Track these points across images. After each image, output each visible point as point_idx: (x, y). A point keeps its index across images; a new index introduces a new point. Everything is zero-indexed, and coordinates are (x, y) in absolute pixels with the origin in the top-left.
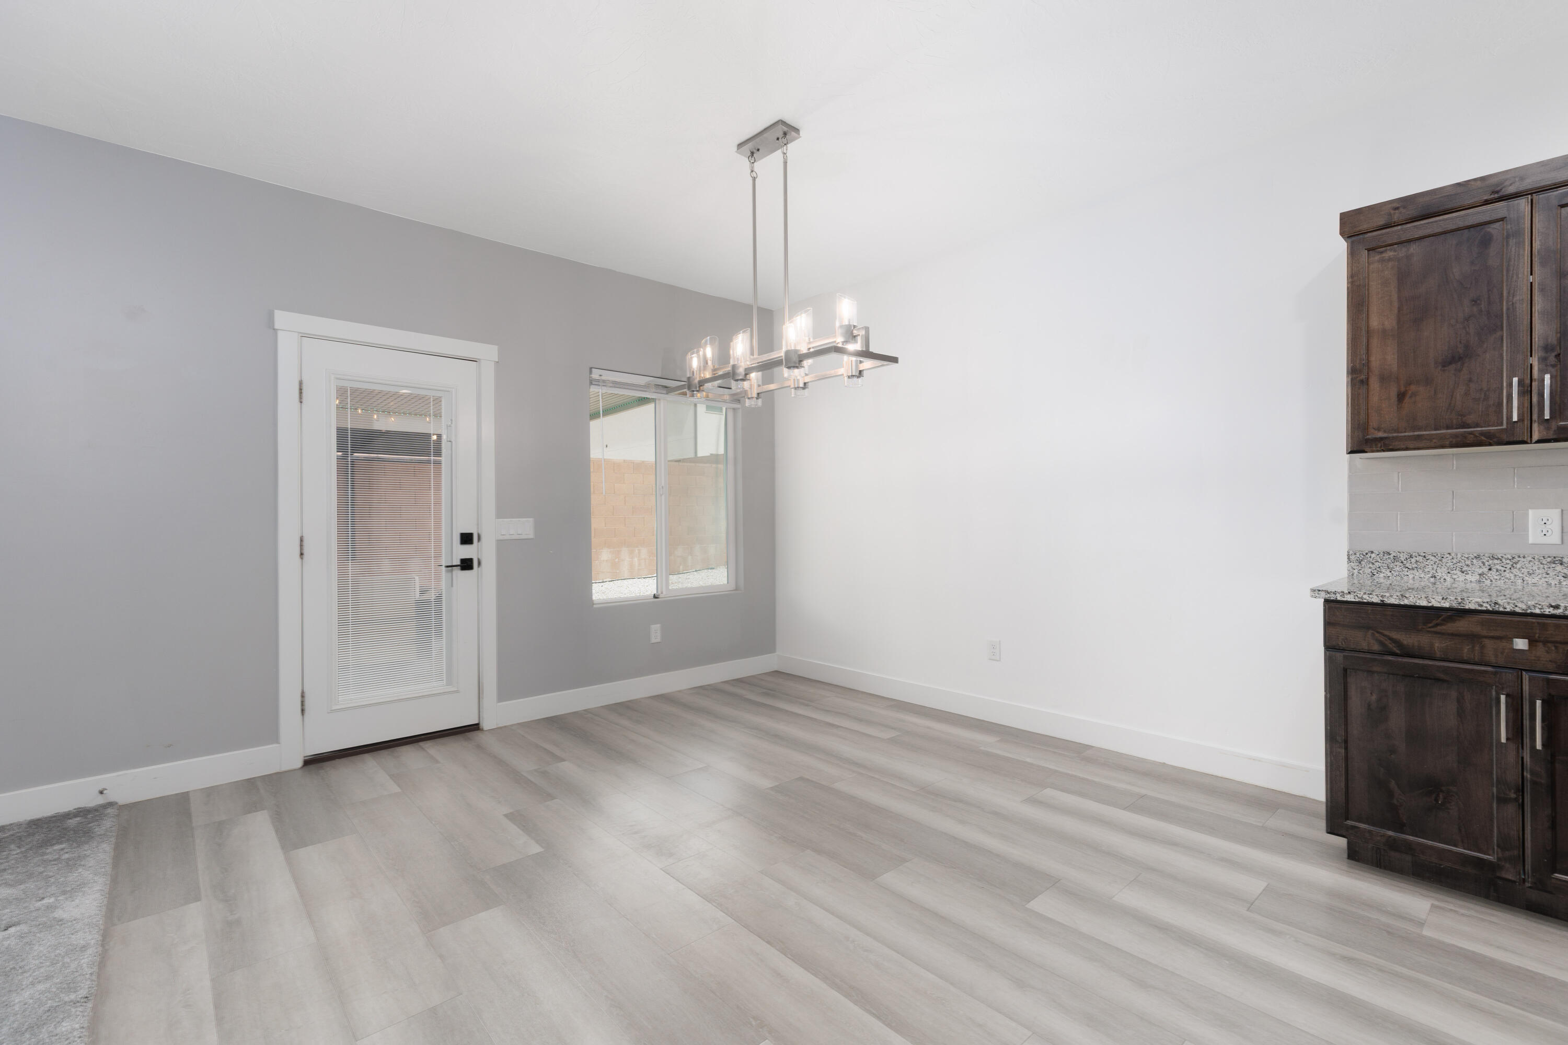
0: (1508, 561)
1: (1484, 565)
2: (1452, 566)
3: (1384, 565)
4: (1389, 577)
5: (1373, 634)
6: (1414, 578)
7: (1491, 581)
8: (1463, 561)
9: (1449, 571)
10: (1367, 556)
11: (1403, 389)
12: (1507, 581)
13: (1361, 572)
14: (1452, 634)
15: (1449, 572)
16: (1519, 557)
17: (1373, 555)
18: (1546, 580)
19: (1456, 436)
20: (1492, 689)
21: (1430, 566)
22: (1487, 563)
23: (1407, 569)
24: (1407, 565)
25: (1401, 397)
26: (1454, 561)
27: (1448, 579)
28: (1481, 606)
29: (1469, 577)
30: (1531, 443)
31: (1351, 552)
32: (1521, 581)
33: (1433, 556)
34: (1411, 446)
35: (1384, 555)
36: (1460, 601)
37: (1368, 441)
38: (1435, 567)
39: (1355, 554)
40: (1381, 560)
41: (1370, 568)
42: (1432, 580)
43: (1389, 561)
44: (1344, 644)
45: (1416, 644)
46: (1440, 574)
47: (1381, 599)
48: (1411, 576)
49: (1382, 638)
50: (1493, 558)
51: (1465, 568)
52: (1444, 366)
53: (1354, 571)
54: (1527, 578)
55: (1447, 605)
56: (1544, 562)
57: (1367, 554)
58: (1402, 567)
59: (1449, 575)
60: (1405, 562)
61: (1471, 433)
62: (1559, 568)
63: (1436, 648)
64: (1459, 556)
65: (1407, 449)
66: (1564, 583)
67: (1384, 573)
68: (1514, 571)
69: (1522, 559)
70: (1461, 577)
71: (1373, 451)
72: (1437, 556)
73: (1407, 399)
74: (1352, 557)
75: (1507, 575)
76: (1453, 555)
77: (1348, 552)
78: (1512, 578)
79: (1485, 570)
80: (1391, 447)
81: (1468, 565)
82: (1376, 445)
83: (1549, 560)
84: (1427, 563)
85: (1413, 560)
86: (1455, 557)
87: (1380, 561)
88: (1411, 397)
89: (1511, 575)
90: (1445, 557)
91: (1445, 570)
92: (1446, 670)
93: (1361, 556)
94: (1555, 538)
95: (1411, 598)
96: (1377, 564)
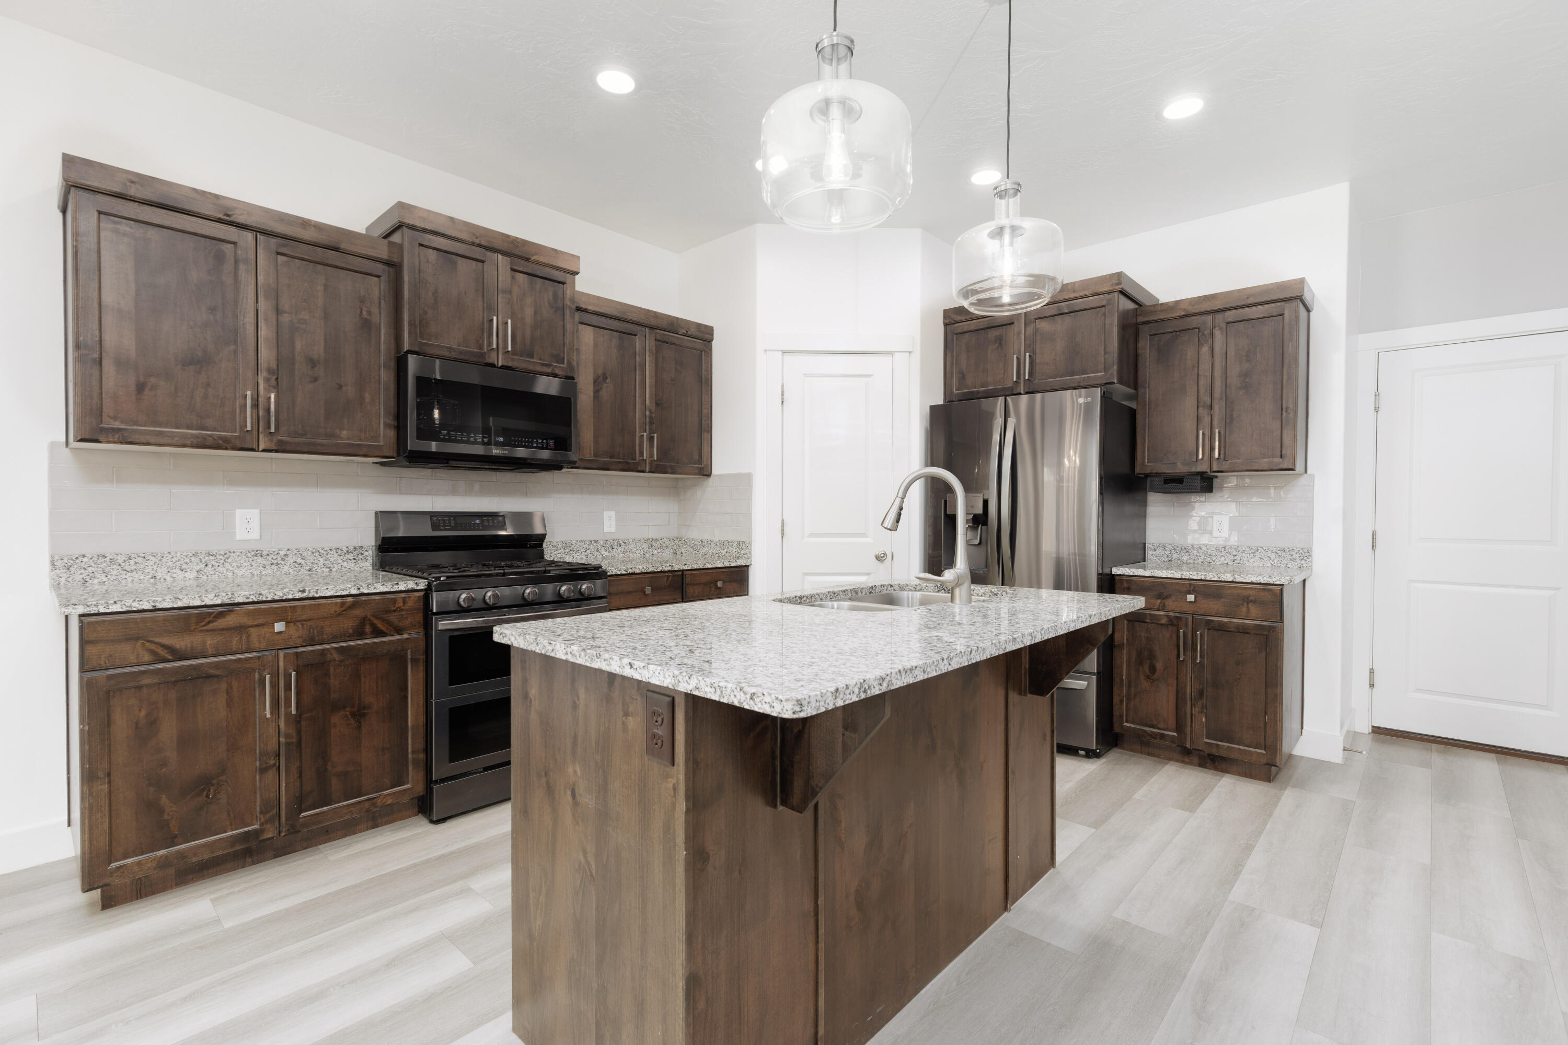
0: (221, 557)
1: (201, 562)
2: (172, 565)
3: (99, 569)
4: (104, 582)
5: (143, 644)
6: (133, 581)
7: (207, 576)
8: (182, 559)
9: (169, 570)
10: (78, 561)
11: (142, 379)
12: (220, 575)
13: (69, 579)
14: (223, 629)
15: (169, 572)
16: (230, 552)
17: (85, 560)
18: (251, 571)
19: (197, 437)
20: (255, 672)
21: (150, 567)
22: (204, 560)
23: (125, 572)
24: (126, 568)
25: (140, 388)
26: (174, 560)
27: (168, 578)
28: (249, 598)
29: (187, 575)
30: (258, 451)
31: (56, 558)
32: (232, 574)
33: (153, 556)
34: (153, 441)
35: (98, 559)
36: (230, 596)
37: (102, 430)
38: (155, 567)
39: (62, 559)
40: (95, 564)
41: (82, 574)
42: (152, 580)
43: (105, 564)
44: (107, 662)
45: (189, 645)
46: (160, 574)
47: (153, 604)
48: (130, 579)
49: (153, 647)
50: (209, 555)
51: (184, 566)
52: (183, 365)
53: (61, 579)
54: (236, 571)
55: (219, 602)
56: (249, 556)
57: (77, 558)
58: (120, 569)
59: (169, 574)
60: (123, 564)
61: (210, 436)
62: (260, 560)
63: (208, 645)
64: (179, 554)
65: (148, 444)
66: (264, 573)
67: (98, 578)
68: (227, 565)
69: (232, 554)
70: (180, 575)
71: (108, 442)
72: (157, 557)
73: (147, 392)
74: (58, 564)
75: (220, 569)
76: (172, 553)
77: (52, 557)
78: (225, 572)
79: (202, 566)
80: (130, 440)
81: (186, 563)
82: (113, 435)
83: (253, 553)
84: (147, 564)
85: (132, 562)
86: (174, 555)
87: (94, 565)
88: (151, 389)
89: (224, 569)
90: (165, 556)
91: (165, 569)
92: (217, 665)
93: (70, 561)
94: (255, 535)
95: (184, 600)
96: (90, 569)
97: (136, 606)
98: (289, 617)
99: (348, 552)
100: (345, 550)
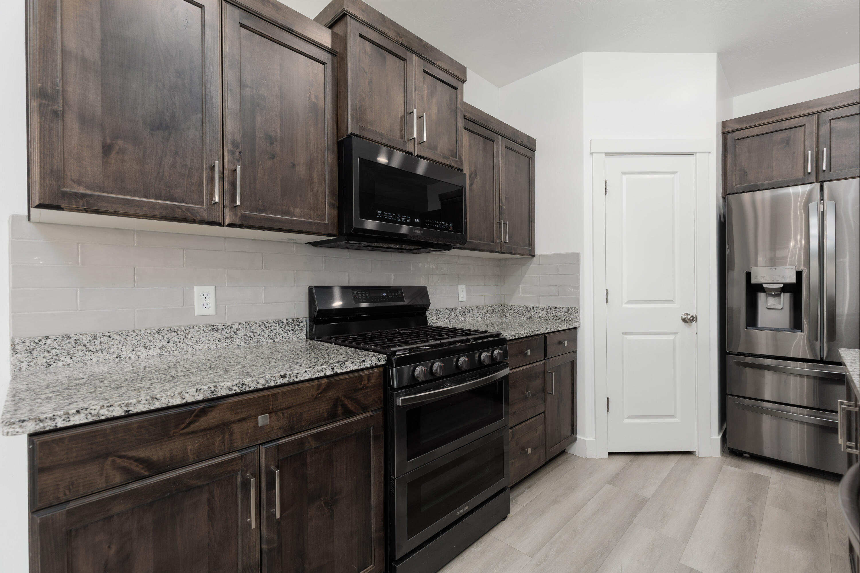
0: (182, 333)
1: (164, 338)
2: (136, 344)
3: (63, 351)
4: (69, 365)
5: (113, 461)
6: (98, 361)
7: (169, 353)
8: (146, 337)
9: (134, 348)
10: (41, 343)
11: (108, 141)
12: (181, 350)
13: (32, 364)
14: (205, 430)
15: (133, 350)
16: (190, 328)
17: (49, 342)
18: (208, 345)
19: (166, 207)
20: (237, 474)
21: (115, 346)
22: (166, 337)
23: (90, 352)
24: (91, 348)
25: (107, 150)
26: (138, 338)
27: (133, 357)
29: (151, 352)
30: (224, 226)
31: (17, 341)
32: (191, 349)
33: (118, 334)
34: (121, 210)
35: (62, 340)
36: (213, 389)
37: (64, 195)
38: (120, 346)
39: (23, 342)
40: (59, 345)
41: (45, 357)
42: (117, 360)
43: (70, 346)
44: (68, 493)
45: (168, 455)
46: (125, 353)
48: (95, 360)
49: (125, 463)
50: (171, 331)
51: (148, 344)
52: (152, 130)
53: (23, 364)
54: (195, 346)
55: (200, 397)
56: (207, 331)
57: (40, 341)
58: (85, 350)
59: (134, 352)
60: (88, 345)
61: (179, 207)
62: (216, 334)
63: (189, 451)
64: (143, 332)
65: (114, 213)
66: (219, 347)
67: (63, 361)
68: (187, 341)
69: (192, 330)
70: (144, 353)
71: (71, 210)
72: (122, 335)
73: (113, 154)
74: (19, 348)
75: (181, 345)
76: (137, 331)
77: (13, 341)
78: (185, 347)
79: (165, 343)
80: (96, 208)
81: (150, 341)
82: (77, 202)
83: (210, 328)
84: (112, 343)
85: (97, 342)
86: (139, 333)
87: (57, 347)
88: (118, 153)
89: (185, 345)
90: (129, 334)
91: (129, 348)
92: (198, 474)
93: (32, 343)
94: (211, 310)
95: (163, 399)
96: (54, 352)
97: (105, 413)
98: (271, 407)
99: (288, 324)
100: (285, 322)
